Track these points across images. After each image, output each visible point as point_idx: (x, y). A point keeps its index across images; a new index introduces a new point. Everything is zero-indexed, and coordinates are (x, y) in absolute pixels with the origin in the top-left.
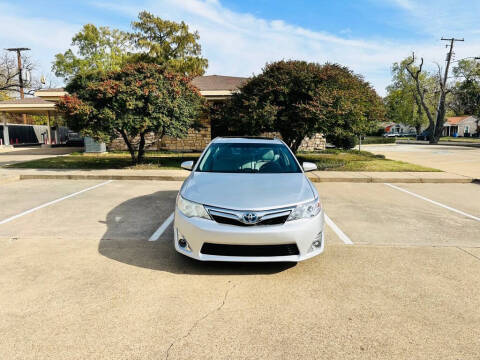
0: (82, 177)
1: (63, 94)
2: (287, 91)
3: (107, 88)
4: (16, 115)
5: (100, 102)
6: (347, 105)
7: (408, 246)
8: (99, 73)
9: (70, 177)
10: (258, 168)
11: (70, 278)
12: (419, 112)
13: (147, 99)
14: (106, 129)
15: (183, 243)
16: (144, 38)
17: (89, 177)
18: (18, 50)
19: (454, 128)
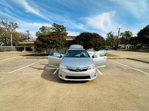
0: (40, 58)
1: (36, 40)
2: (85, 39)
3: (45, 39)
4: (27, 45)
5: (44, 41)
6: (99, 42)
7: (116, 75)
8: (44, 35)
9: (37, 58)
10: (79, 56)
11: (32, 84)
12: (113, 44)
13: (54, 41)
14: (45, 48)
15: (61, 76)
16: (54, 28)
17: (41, 58)
18: (28, 31)
19: (120, 47)
